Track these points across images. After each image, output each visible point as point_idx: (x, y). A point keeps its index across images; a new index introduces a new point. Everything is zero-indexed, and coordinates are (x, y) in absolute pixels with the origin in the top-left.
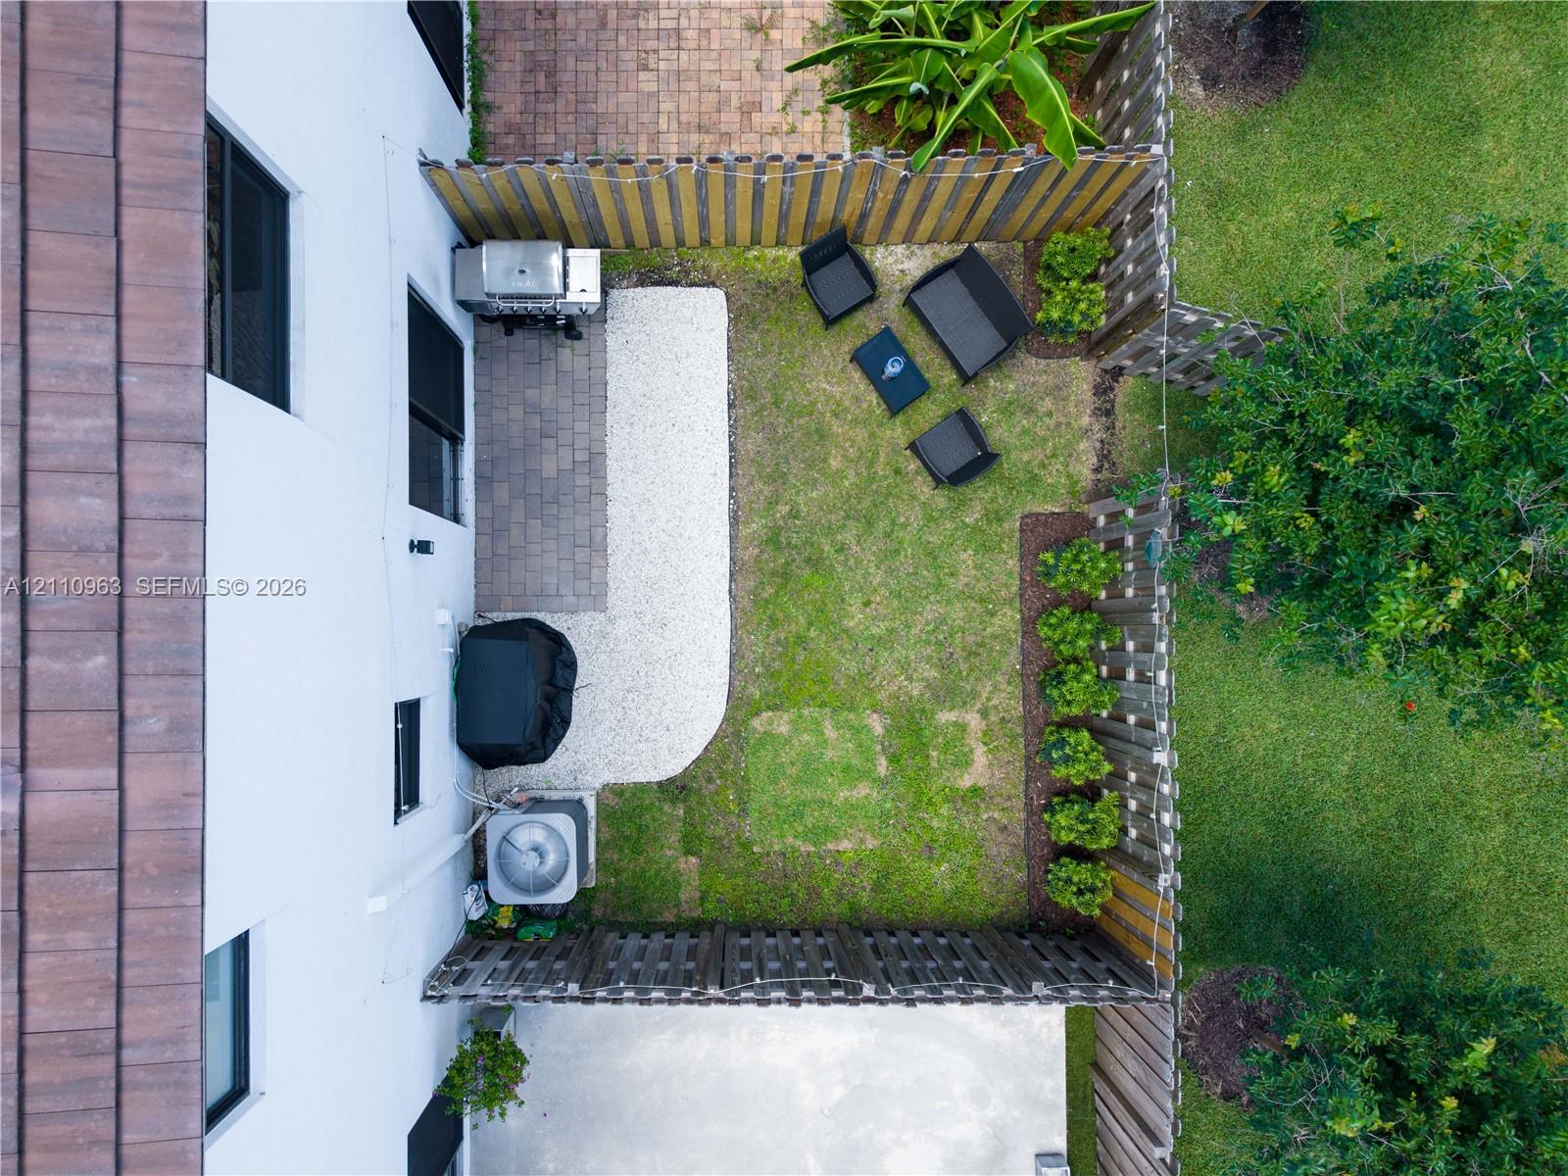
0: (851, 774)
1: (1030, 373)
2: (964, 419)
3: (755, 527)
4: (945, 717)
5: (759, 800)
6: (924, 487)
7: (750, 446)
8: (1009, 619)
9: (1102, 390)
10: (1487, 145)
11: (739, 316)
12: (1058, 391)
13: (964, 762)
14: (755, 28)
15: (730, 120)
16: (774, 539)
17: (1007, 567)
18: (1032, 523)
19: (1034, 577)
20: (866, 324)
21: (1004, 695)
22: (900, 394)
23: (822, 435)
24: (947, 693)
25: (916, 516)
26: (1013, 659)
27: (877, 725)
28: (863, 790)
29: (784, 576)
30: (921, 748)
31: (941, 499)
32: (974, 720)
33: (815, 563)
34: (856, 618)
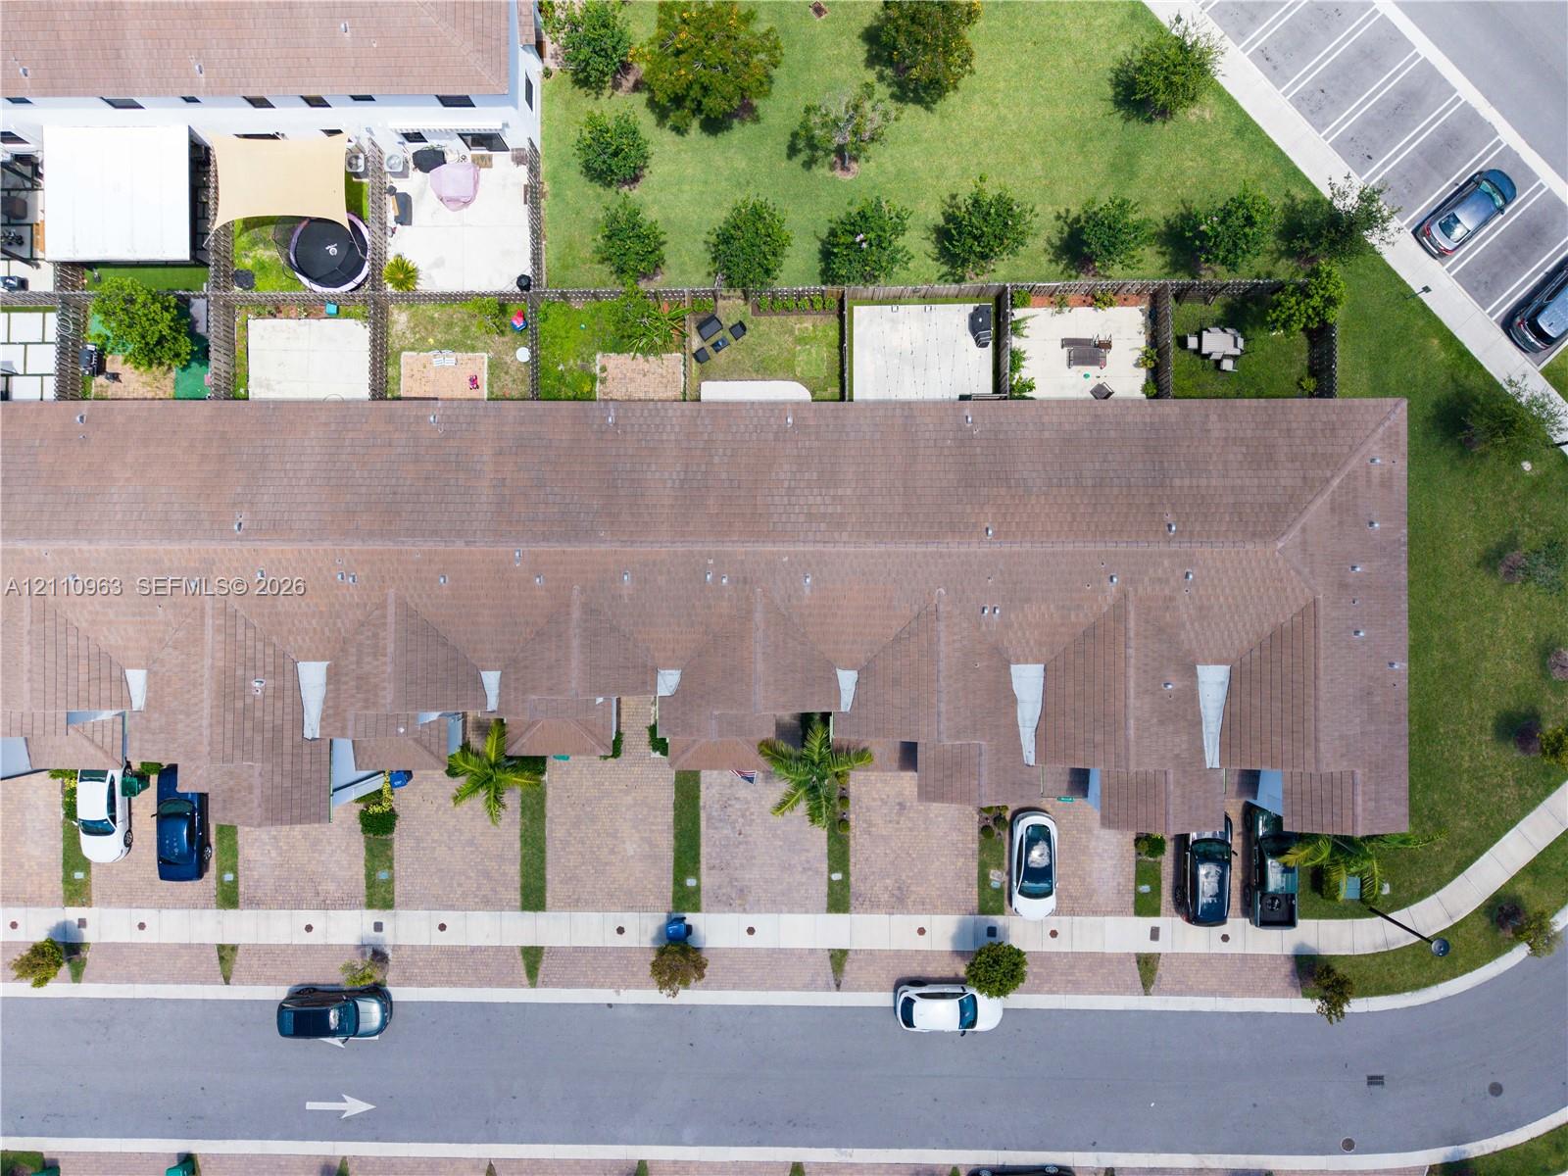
0: (810, 353)
1: (720, 315)
2: (731, 329)
3: (754, 375)
4: (797, 333)
5: (816, 375)
6: (745, 337)
7: (736, 377)
8: (775, 319)
9: (725, 298)
10: (673, 216)
11: (707, 379)
12: (724, 309)
13: (807, 328)
14: (645, 375)
15: (665, 381)
16: (757, 371)
17: (764, 319)
18: (754, 313)
19: (766, 313)
20: (710, 350)
21: (792, 319)
22: (726, 343)
23: (734, 360)
24: (791, 332)
25: (752, 339)
26: (784, 318)
27: (799, 348)
28: (813, 351)
29: (765, 369)
30: (804, 338)
31: (748, 333)
32: (798, 326)
33: (762, 362)
34: (775, 352)
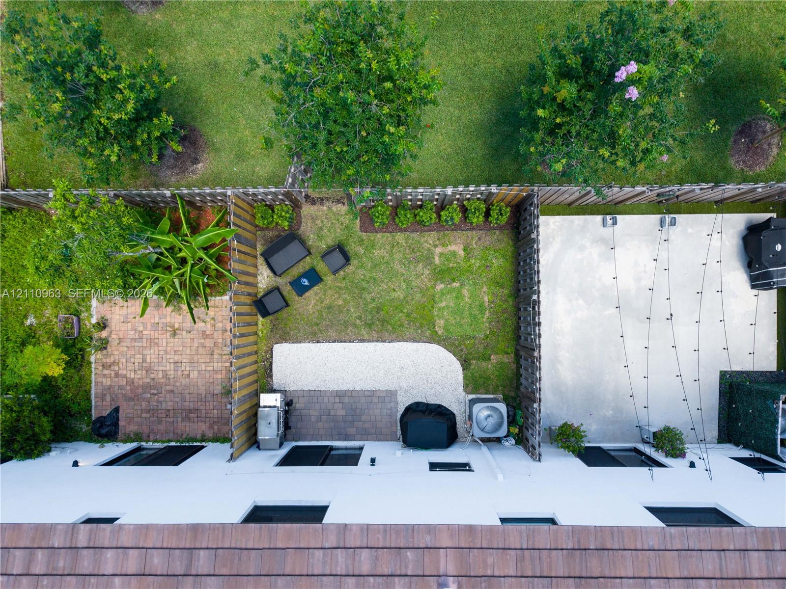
0: (459, 296)
1: (307, 229)
2: (325, 255)
3: (364, 332)
4: (437, 261)
5: (469, 332)
6: (350, 269)
7: (333, 334)
8: (400, 237)
9: (313, 202)
10: (221, 59)
11: (285, 338)
12: (314, 219)
13: (454, 254)
14: (174, 333)
15: (209, 343)
16: (369, 326)
17: (380, 238)
18: (363, 228)
19: (385, 229)
20: (287, 290)
21: (429, 239)
22: (314, 277)
23: (329, 307)
24: (428, 260)
25: (361, 272)
26: (415, 235)
27: (440, 286)
28: (465, 292)
29: (384, 321)
30: (449, 270)
31: (354, 262)
32: (438, 250)
33: (378, 310)
34: (399, 294)
